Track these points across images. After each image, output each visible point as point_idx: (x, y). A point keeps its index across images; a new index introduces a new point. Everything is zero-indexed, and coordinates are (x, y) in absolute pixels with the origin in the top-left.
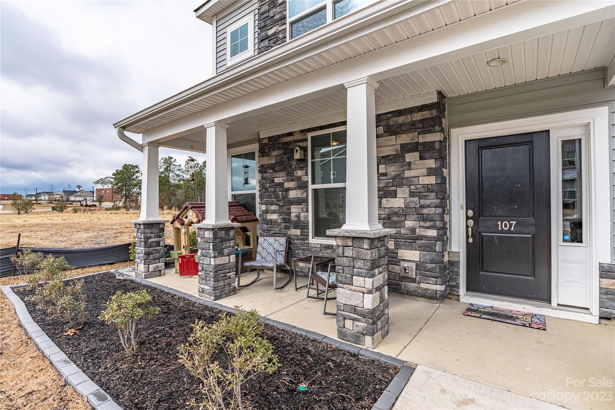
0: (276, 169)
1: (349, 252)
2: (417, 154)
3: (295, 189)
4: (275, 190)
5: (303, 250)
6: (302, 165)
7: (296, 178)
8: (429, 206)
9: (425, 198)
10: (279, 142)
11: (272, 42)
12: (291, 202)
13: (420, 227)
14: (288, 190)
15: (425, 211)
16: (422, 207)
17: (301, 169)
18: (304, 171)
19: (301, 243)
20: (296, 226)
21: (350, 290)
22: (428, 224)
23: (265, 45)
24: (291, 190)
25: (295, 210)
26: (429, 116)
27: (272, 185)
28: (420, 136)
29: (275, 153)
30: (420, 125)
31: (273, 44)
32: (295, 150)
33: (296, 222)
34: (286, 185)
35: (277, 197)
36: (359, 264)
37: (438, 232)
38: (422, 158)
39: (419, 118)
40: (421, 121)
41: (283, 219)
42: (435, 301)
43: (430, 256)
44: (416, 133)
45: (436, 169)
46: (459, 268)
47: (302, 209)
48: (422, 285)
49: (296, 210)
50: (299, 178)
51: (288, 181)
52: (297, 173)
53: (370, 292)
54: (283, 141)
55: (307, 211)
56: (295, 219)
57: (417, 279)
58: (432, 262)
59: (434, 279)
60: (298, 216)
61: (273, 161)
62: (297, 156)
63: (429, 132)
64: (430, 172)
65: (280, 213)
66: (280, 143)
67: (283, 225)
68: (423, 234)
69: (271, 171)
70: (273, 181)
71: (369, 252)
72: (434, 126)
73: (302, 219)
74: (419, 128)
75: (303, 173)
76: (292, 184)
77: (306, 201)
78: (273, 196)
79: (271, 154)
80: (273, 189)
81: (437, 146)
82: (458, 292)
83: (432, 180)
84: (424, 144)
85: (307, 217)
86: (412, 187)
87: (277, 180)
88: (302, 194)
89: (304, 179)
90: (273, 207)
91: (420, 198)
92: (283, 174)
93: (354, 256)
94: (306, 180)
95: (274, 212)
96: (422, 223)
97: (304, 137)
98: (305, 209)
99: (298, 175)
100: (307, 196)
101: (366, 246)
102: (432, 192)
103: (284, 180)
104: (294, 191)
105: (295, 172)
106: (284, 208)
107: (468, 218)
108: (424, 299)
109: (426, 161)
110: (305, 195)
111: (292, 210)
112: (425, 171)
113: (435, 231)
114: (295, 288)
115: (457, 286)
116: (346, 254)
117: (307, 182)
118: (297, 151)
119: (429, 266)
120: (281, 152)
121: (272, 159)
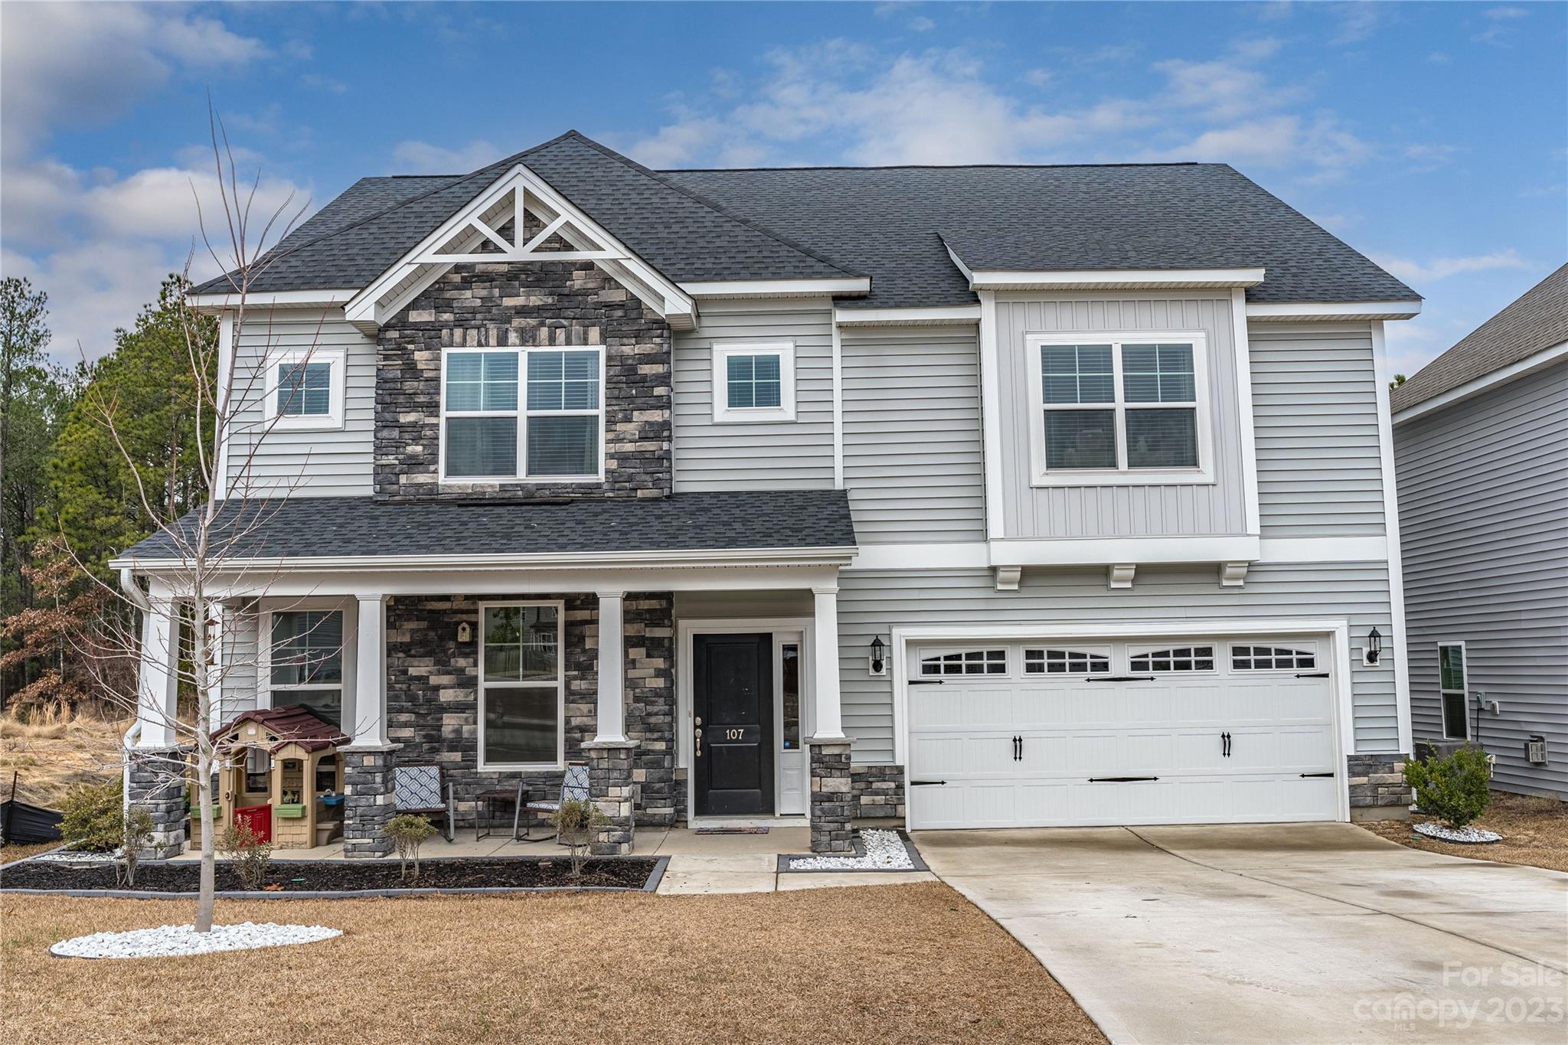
0: (413, 652)
1: (604, 764)
2: (643, 651)
3: (452, 688)
4: (409, 687)
5: (467, 784)
6: (468, 650)
7: (456, 670)
8: (656, 714)
9: (653, 703)
10: (420, 608)
11: (406, 435)
12: (445, 708)
13: (646, 739)
14: (437, 688)
15: (653, 720)
16: (649, 714)
17: (466, 655)
18: (471, 660)
19: (463, 773)
20: (453, 746)
21: (606, 801)
22: (656, 735)
23: (393, 436)
24: (443, 688)
25: (450, 723)
26: (658, 607)
27: (402, 678)
28: (647, 629)
29: (413, 625)
30: (648, 616)
31: (411, 441)
32: (460, 628)
33: (452, 741)
34: (434, 680)
35: (412, 698)
36: (616, 774)
37: (667, 745)
38: (648, 656)
39: (646, 607)
40: (649, 611)
41: (425, 736)
42: (663, 828)
43: (658, 773)
44: (643, 625)
45: (665, 670)
46: (686, 787)
47: (466, 719)
48: (649, 811)
49: (453, 722)
50: (461, 671)
51: (439, 673)
52: (457, 662)
53: (626, 800)
54: (429, 607)
55: (475, 722)
56: (451, 736)
57: (643, 804)
58: (661, 780)
59: (663, 801)
60: (458, 731)
61: (407, 639)
62: (464, 637)
63: (658, 625)
64: (659, 673)
65: (415, 726)
66: (424, 610)
67: (426, 746)
68: (650, 747)
69: (401, 655)
70: (405, 672)
71: (625, 762)
72: (663, 620)
73: (465, 735)
74: (646, 619)
75: (468, 663)
76: (445, 680)
77: (473, 707)
78: (404, 697)
79: (401, 626)
80: (404, 687)
81: (666, 643)
82: (686, 817)
83: (660, 683)
84: (652, 639)
85: (475, 731)
86: (637, 691)
87: (412, 671)
88: (467, 696)
89: (470, 671)
90: (404, 717)
91: (646, 704)
92: (428, 660)
94: (474, 673)
95: (406, 725)
96: (648, 735)
97: (472, 607)
98: (471, 720)
99: (458, 665)
100: (476, 699)
101: (623, 756)
102: (661, 697)
103: (430, 672)
104: (451, 691)
105: (452, 660)
106: (429, 718)
107: (696, 727)
108: (650, 828)
109: (654, 660)
110: (472, 698)
111: (445, 721)
112: (652, 671)
113: (664, 743)
115: (685, 810)
117: (476, 677)
118: (464, 629)
119: (657, 786)
120: (424, 624)
121: (404, 634)
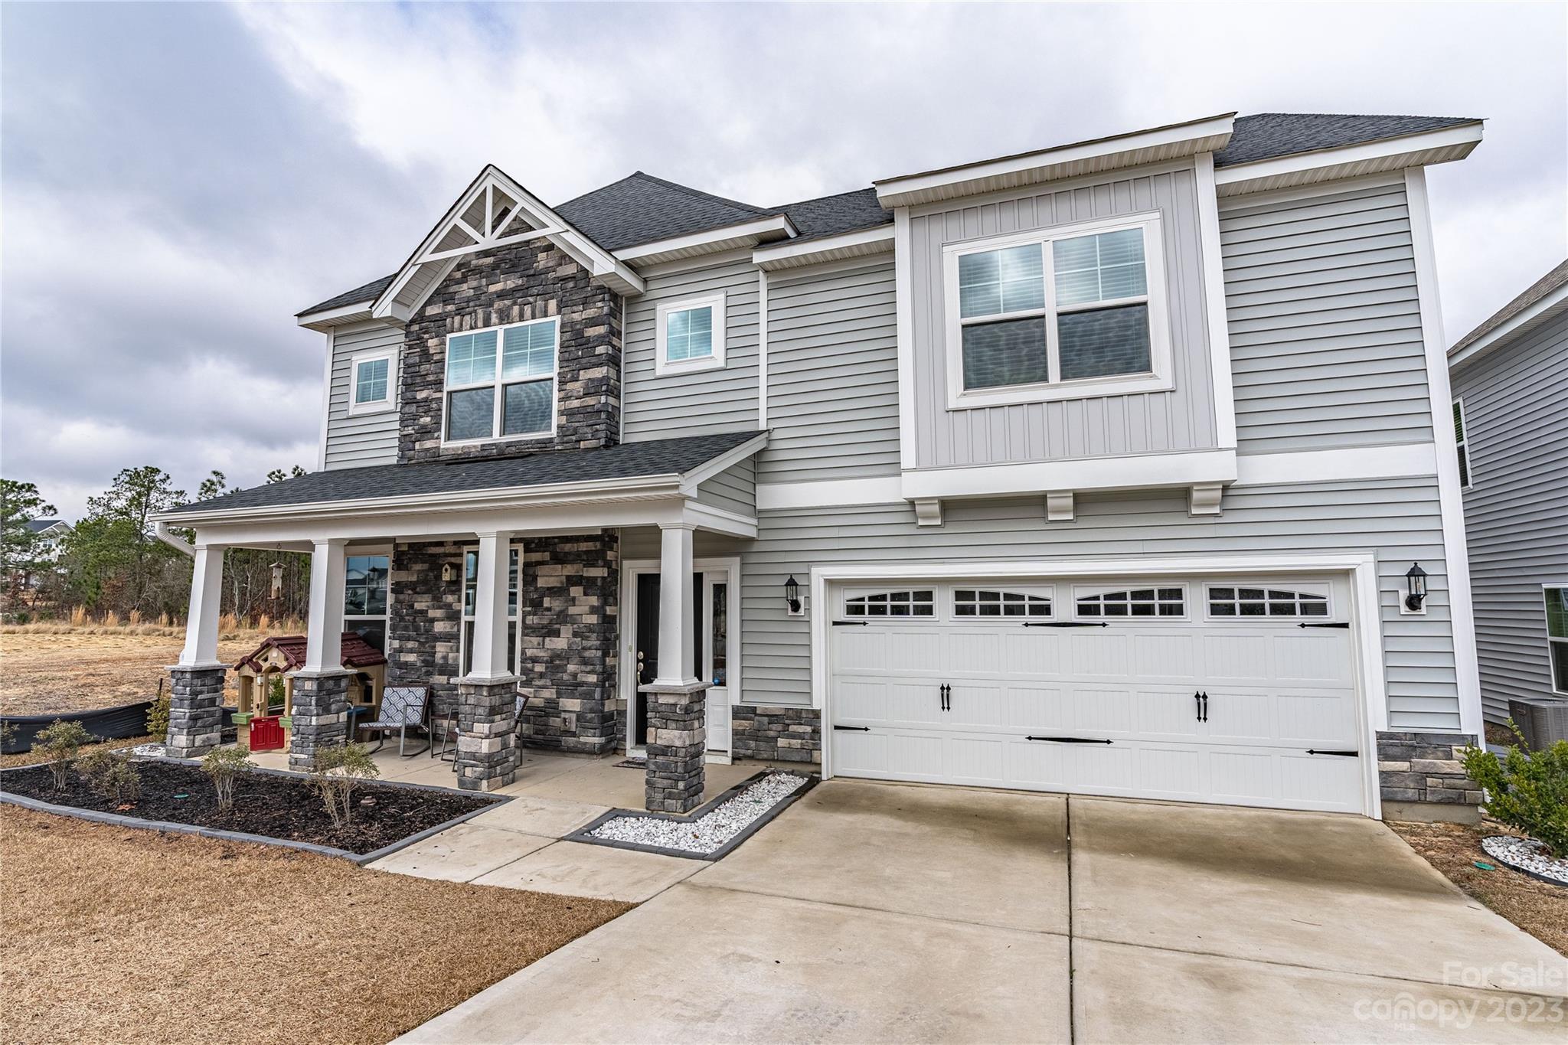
0: (418, 590)
1: (471, 700)
2: (580, 589)
3: (442, 620)
4: (414, 619)
5: (450, 704)
6: (454, 588)
7: (445, 605)
8: (590, 648)
9: (587, 638)
10: (424, 552)
11: (421, 409)
12: (437, 638)
13: (582, 672)
14: (433, 620)
15: (587, 654)
16: (584, 649)
17: (453, 593)
18: (456, 596)
19: (447, 694)
20: (442, 671)
21: (470, 737)
22: (589, 668)
23: (411, 411)
24: (437, 621)
25: (441, 648)
26: (593, 549)
27: (410, 611)
28: (585, 569)
29: (418, 567)
30: (585, 557)
31: (423, 414)
32: (444, 569)
33: (442, 666)
34: (431, 614)
35: (417, 629)
36: (480, 711)
37: (598, 678)
38: (585, 594)
39: (584, 549)
40: (587, 552)
41: (423, 661)
42: (595, 757)
43: (590, 704)
44: (581, 565)
45: (598, 607)
46: (626, 718)
47: (451, 647)
48: (582, 739)
49: (443, 650)
50: (449, 606)
51: (434, 608)
52: (446, 598)
53: (487, 737)
54: (430, 552)
55: (458, 651)
56: (441, 662)
57: (577, 732)
58: (592, 711)
59: (592, 731)
60: (445, 658)
61: (414, 578)
62: (446, 577)
63: (593, 566)
64: (593, 610)
65: (419, 652)
66: (427, 554)
67: (424, 670)
68: (584, 679)
69: (410, 592)
70: (412, 606)
71: (488, 698)
72: (597, 560)
73: (450, 662)
74: (584, 560)
75: (454, 599)
76: (438, 613)
77: (457, 637)
78: (411, 627)
79: (411, 567)
80: (411, 618)
81: (599, 583)
82: (625, 746)
83: (593, 619)
84: (588, 578)
85: (457, 659)
86: (575, 626)
87: (417, 606)
88: (452, 628)
89: (456, 607)
90: (410, 644)
91: (582, 640)
92: (427, 597)
93: (476, 703)
94: (458, 608)
95: (411, 651)
96: (583, 668)
97: (458, 551)
98: (454, 648)
99: (448, 601)
100: (459, 630)
101: (485, 694)
102: (594, 632)
103: (428, 606)
104: (442, 623)
105: (444, 596)
106: (427, 646)
107: (638, 661)
108: (584, 756)
109: (590, 597)
110: (455, 629)
111: (438, 649)
112: (587, 608)
113: (595, 676)
114: (431, 756)
115: (624, 739)
116: (469, 702)
117: (460, 611)
118: (446, 570)
119: (589, 716)
120: (426, 566)
121: (413, 575)
